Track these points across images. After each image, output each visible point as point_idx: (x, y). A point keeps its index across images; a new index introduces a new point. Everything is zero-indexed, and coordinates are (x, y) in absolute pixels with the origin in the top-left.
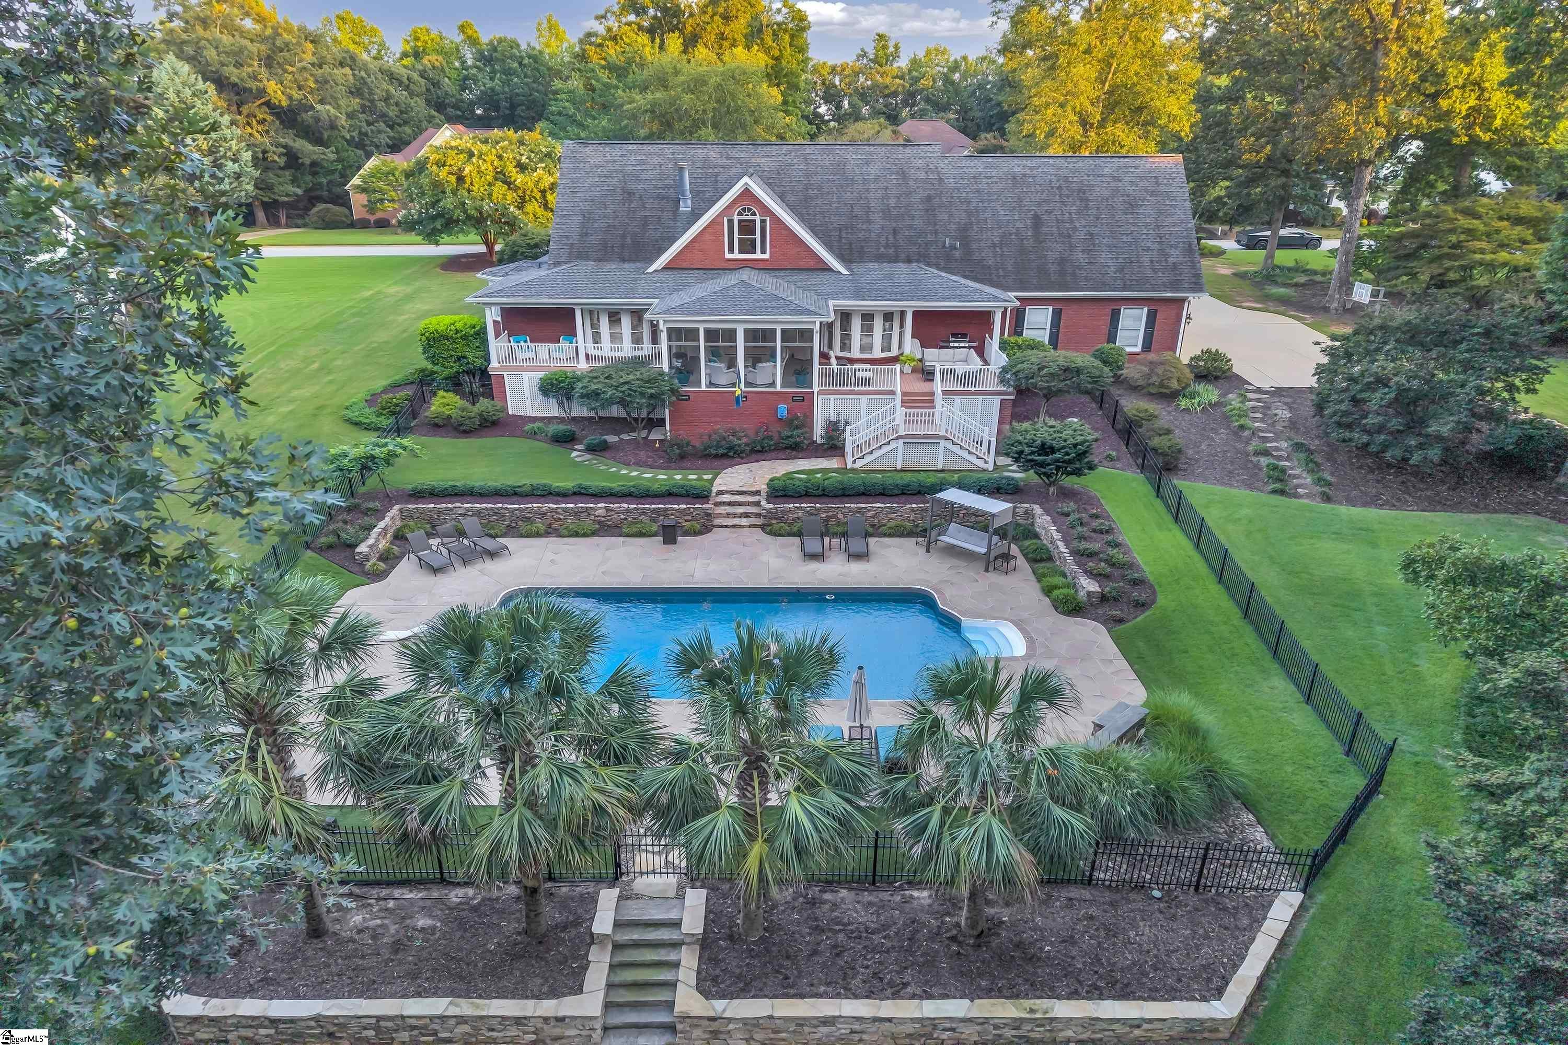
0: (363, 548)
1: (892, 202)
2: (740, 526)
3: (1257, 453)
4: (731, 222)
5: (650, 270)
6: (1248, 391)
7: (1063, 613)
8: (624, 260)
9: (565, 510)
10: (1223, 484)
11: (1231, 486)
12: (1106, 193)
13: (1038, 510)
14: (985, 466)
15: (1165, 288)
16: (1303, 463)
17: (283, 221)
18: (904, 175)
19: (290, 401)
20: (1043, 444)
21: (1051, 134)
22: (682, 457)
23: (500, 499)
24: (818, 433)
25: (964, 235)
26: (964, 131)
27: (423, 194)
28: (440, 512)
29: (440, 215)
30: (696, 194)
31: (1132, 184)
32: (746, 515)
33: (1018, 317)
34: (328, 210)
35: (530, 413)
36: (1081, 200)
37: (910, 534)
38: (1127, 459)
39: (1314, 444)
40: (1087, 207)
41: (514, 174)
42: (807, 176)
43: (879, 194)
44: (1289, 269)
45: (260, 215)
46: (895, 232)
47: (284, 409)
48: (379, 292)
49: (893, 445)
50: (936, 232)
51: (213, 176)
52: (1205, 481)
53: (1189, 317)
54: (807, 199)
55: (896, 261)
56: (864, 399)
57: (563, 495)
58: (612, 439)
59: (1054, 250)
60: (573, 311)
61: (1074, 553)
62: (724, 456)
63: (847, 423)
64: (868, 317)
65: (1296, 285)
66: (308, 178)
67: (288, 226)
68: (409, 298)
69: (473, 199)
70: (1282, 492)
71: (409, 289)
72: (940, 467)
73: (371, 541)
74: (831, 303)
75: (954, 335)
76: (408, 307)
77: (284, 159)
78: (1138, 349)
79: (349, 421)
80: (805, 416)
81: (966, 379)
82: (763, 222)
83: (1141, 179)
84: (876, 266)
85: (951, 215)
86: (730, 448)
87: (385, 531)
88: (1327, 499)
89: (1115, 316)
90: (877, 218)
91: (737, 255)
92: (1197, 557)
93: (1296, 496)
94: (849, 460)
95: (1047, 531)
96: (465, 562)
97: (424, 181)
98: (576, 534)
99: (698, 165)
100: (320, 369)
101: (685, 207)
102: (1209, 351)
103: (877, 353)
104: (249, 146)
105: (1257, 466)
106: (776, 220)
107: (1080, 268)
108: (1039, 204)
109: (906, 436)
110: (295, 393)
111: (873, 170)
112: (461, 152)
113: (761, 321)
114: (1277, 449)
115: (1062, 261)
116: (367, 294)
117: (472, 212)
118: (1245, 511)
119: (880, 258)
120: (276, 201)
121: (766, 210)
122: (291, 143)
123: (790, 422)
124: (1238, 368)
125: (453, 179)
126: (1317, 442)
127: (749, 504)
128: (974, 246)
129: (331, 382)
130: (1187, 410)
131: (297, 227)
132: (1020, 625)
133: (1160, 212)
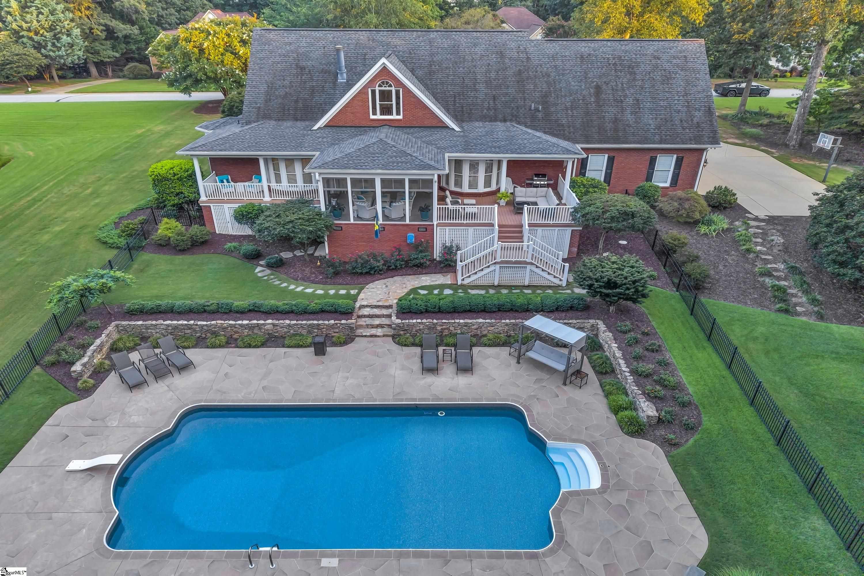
0: (77, 367)
1: (493, 75)
2: (376, 336)
3: (762, 274)
4: (373, 92)
5: (315, 128)
6: (749, 219)
7: (627, 434)
8: (297, 120)
9: (241, 325)
10: (739, 302)
11: (746, 304)
12: (648, 68)
13: (602, 326)
14: (559, 283)
15: (690, 141)
16: (798, 283)
17: (110, 73)
18: (501, 55)
19: (64, 221)
20: (609, 280)
21: (604, 22)
22: (336, 274)
23: (192, 315)
24: (437, 253)
25: (544, 99)
26: (537, 13)
27: (177, 62)
28: (147, 328)
29: (190, 76)
30: (350, 69)
31: (668, 61)
32: (380, 326)
33: (583, 164)
34: (135, 66)
35: (231, 232)
36: (631, 73)
37: (504, 344)
38: (665, 279)
39: (803, 266)
40: (634, 79)
41: (238, 47)
42: (432, 55)
43: (484, 69)
44: (756, 113)
45: (93, 70)
46: (494, 98)
47: (57, 229)
48: (148, 130)
49: (492, 268)
50: (525, 100)
51: (53, 45)
52: (726, 299)
53: (706, 162)
54: (431, 73)
55: (496, 120)
56: (471, 230)
57: (242, 313)
58: (286, 255)
59: (610, 112)
60: (258, 160)
61: (633, 372)
62: (368, 273)
63: (458, 248)
64: (474, 165)
65: (761, 125)
66: (123, 46)
67: (113, 77)
68: (167, 134)
69: (211, 64)
70: (786, 311)
71: (169, 128)
72: (527, 283)
73: (85, 359)
74: (447, 155)
75: (537, 175)
76: (166, 142)
77: (105, 33)
78: (667, 185)
79: (99, 240)
80: (427, 242)
81: (546, 213)
82: (397, 93)
83: (674, 58)
84: (481, 124)
85: (535, 86)
86: (371, 269)
87: (101, 346)
88: (821, 317)
89: (653, 162)
90: (481, 87)
91: (379, 117)
92: (730, 379)
93: (798, 314)
94: (460, 278)
95: (610, 347)
96: (157, 378)
97: (177, 52)
98: (249, 346)
99: (352, 46)
100: (92, 194)
101: (342, 79)
102: (720, 188)
103: (481, 189)
104: (79, 26)
105: (763, 285)
106: (407, 91)
107: (629, 126)
108: (600, 77)
109: (502, 262)
110: (69, 215)
111: (479, 50)
112: (203, 32)
113: (394, 174)
114: (776, 270)
115: (616, 121)
116: (139, 132)
117: (210, 74)
118: (761, 329)
119: (484, 118)
120: (102, 61)
121: (399, 83)
122: (109, 23)
123: (416, 246)
124: (742, 200)
125: (196, 50)
126: (805, 264)
127: (383, 316)
128: (553, 109)
129: (97, 205)
130: (706, 234)
131: (119, 77)
132: (593, 447)
133: (688, 83)
